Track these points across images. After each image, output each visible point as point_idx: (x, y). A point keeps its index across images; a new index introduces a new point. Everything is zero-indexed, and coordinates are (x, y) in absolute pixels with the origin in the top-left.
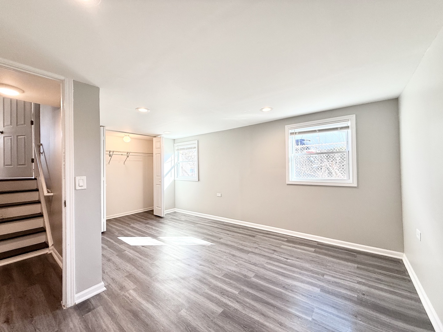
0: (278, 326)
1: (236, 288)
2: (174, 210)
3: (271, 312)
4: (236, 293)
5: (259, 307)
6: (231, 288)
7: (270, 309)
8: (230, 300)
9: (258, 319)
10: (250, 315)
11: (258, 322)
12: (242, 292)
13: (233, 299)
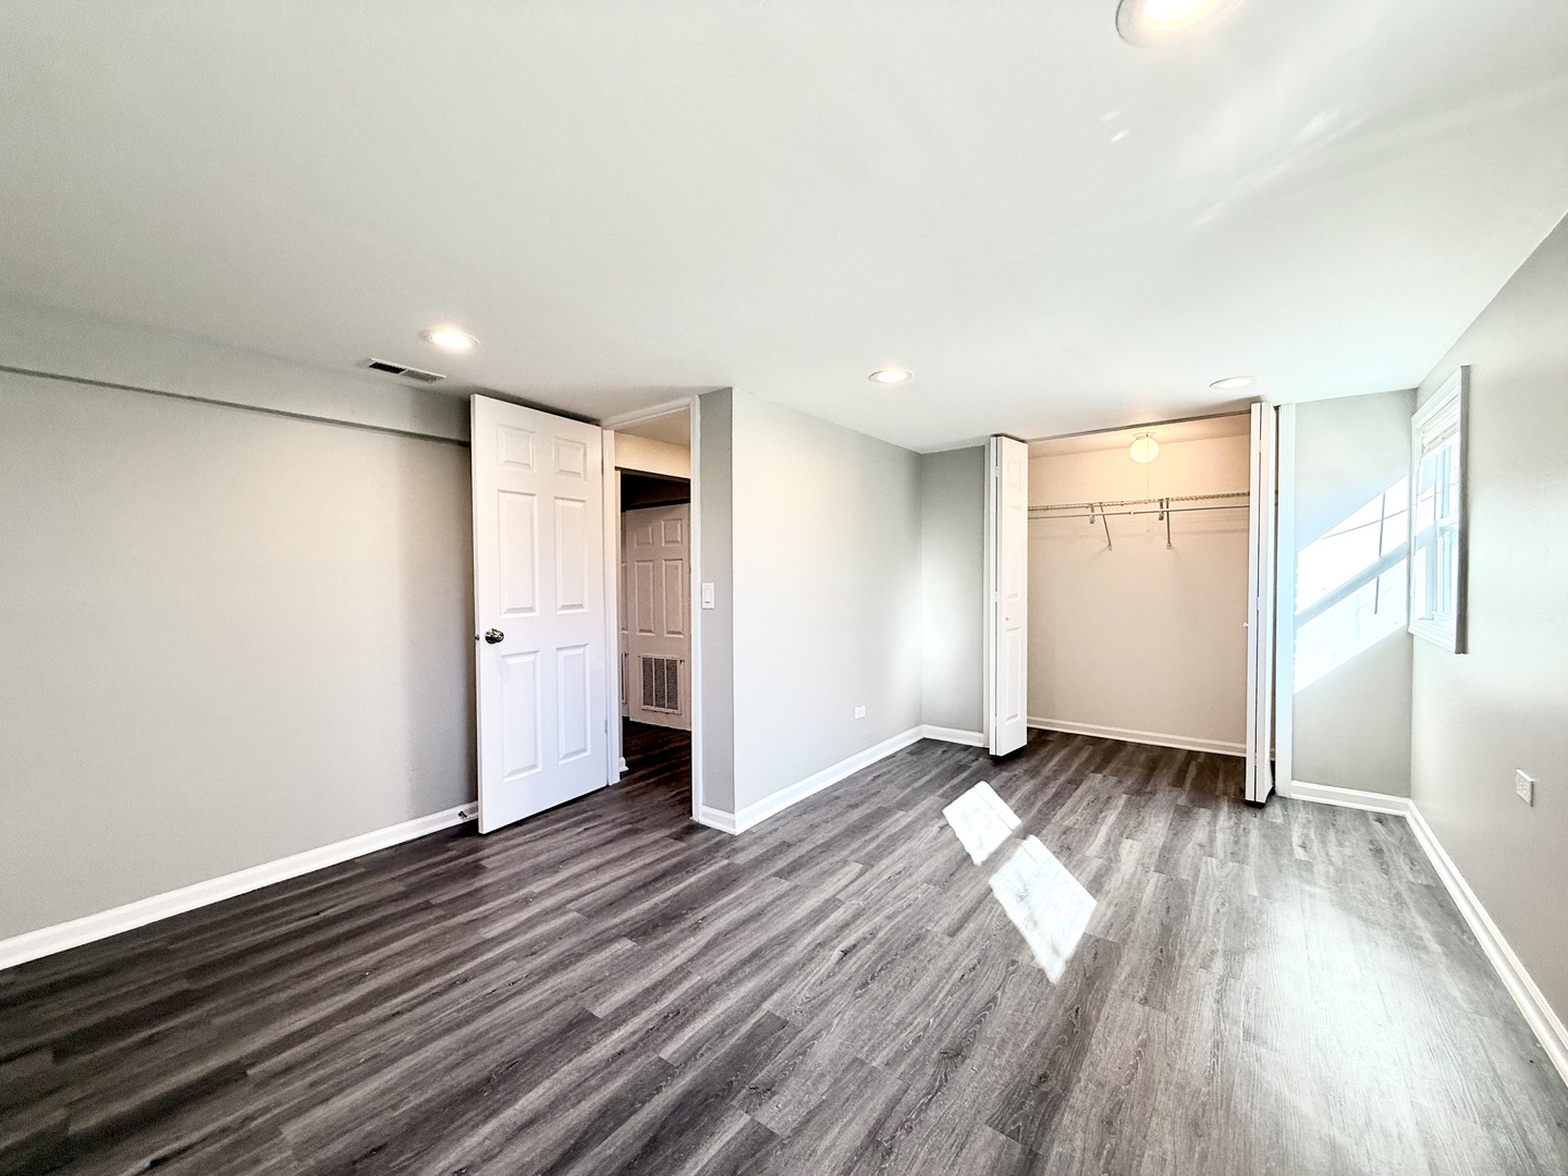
0: (459, 1161)
1: (692, 1054)
2: (1396, 805)
3: (525, 1154)
4: (667, 1053)
5: (570, 1118)
6: (692, 1037)
7: (542, 1156)
8: (634, 1033)
9: (518, 1106)
10: (547, 1084)
11: (508, 1104)
12: (667, 1071)
13: (636, 1044)
